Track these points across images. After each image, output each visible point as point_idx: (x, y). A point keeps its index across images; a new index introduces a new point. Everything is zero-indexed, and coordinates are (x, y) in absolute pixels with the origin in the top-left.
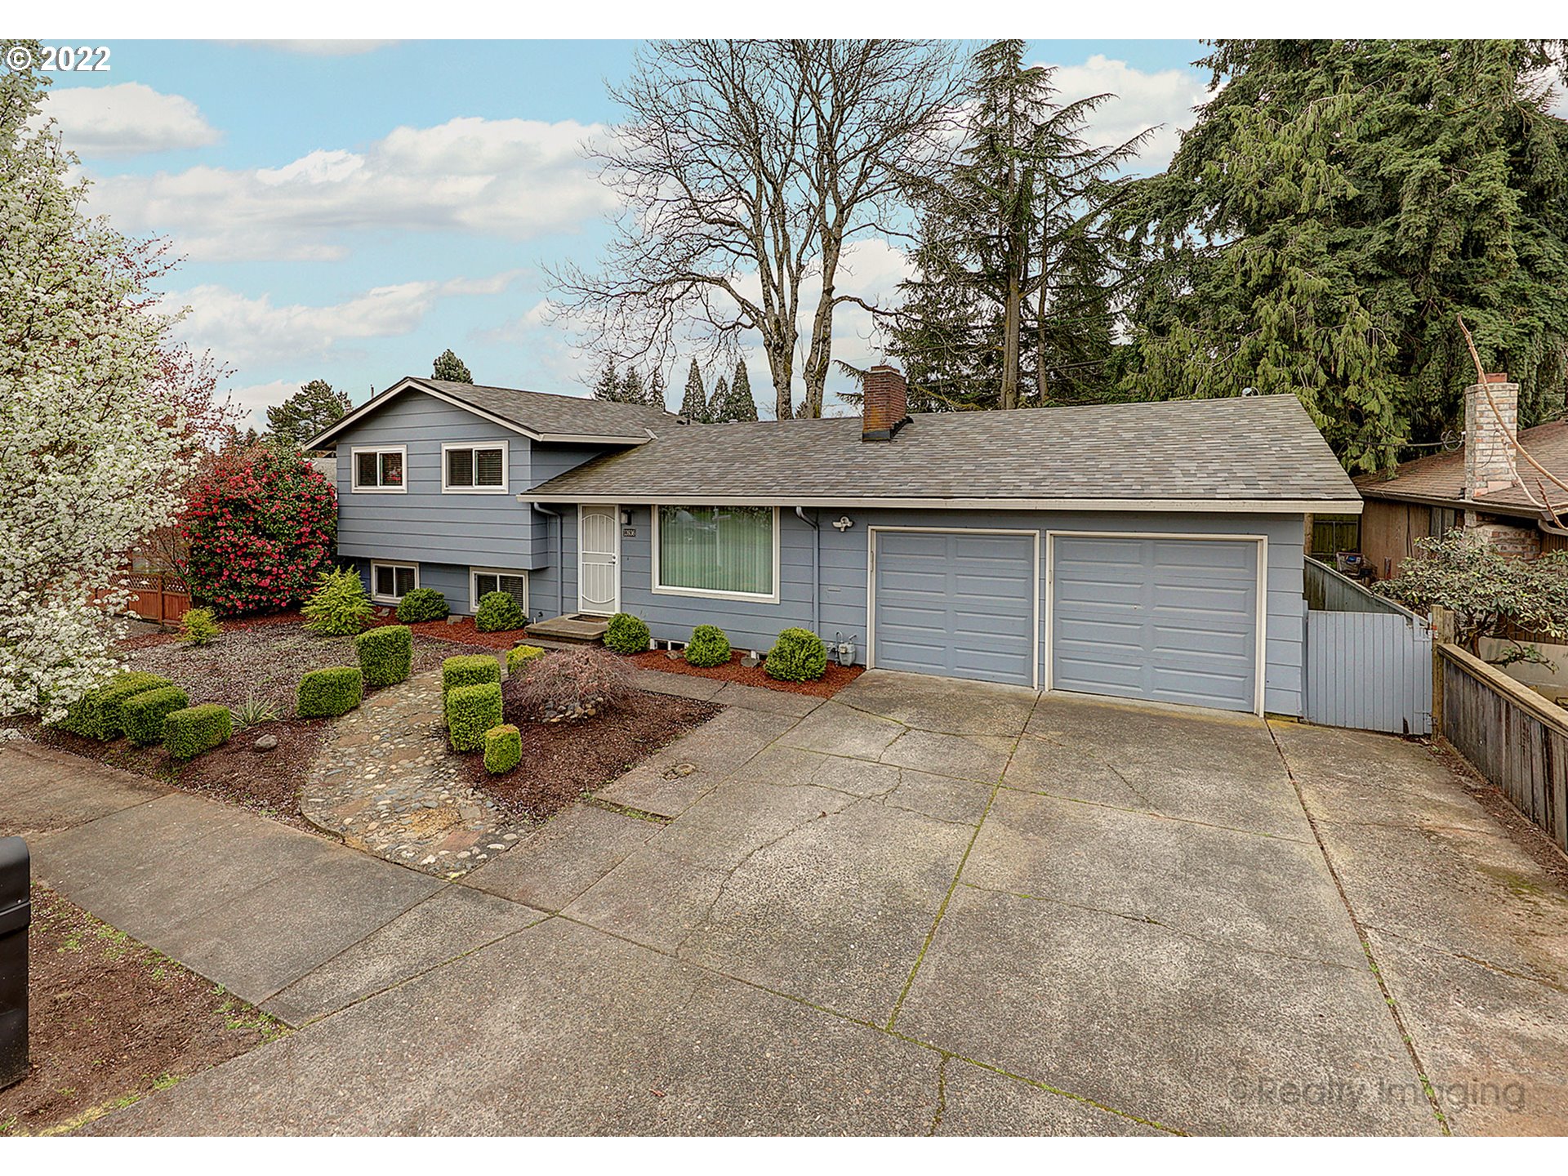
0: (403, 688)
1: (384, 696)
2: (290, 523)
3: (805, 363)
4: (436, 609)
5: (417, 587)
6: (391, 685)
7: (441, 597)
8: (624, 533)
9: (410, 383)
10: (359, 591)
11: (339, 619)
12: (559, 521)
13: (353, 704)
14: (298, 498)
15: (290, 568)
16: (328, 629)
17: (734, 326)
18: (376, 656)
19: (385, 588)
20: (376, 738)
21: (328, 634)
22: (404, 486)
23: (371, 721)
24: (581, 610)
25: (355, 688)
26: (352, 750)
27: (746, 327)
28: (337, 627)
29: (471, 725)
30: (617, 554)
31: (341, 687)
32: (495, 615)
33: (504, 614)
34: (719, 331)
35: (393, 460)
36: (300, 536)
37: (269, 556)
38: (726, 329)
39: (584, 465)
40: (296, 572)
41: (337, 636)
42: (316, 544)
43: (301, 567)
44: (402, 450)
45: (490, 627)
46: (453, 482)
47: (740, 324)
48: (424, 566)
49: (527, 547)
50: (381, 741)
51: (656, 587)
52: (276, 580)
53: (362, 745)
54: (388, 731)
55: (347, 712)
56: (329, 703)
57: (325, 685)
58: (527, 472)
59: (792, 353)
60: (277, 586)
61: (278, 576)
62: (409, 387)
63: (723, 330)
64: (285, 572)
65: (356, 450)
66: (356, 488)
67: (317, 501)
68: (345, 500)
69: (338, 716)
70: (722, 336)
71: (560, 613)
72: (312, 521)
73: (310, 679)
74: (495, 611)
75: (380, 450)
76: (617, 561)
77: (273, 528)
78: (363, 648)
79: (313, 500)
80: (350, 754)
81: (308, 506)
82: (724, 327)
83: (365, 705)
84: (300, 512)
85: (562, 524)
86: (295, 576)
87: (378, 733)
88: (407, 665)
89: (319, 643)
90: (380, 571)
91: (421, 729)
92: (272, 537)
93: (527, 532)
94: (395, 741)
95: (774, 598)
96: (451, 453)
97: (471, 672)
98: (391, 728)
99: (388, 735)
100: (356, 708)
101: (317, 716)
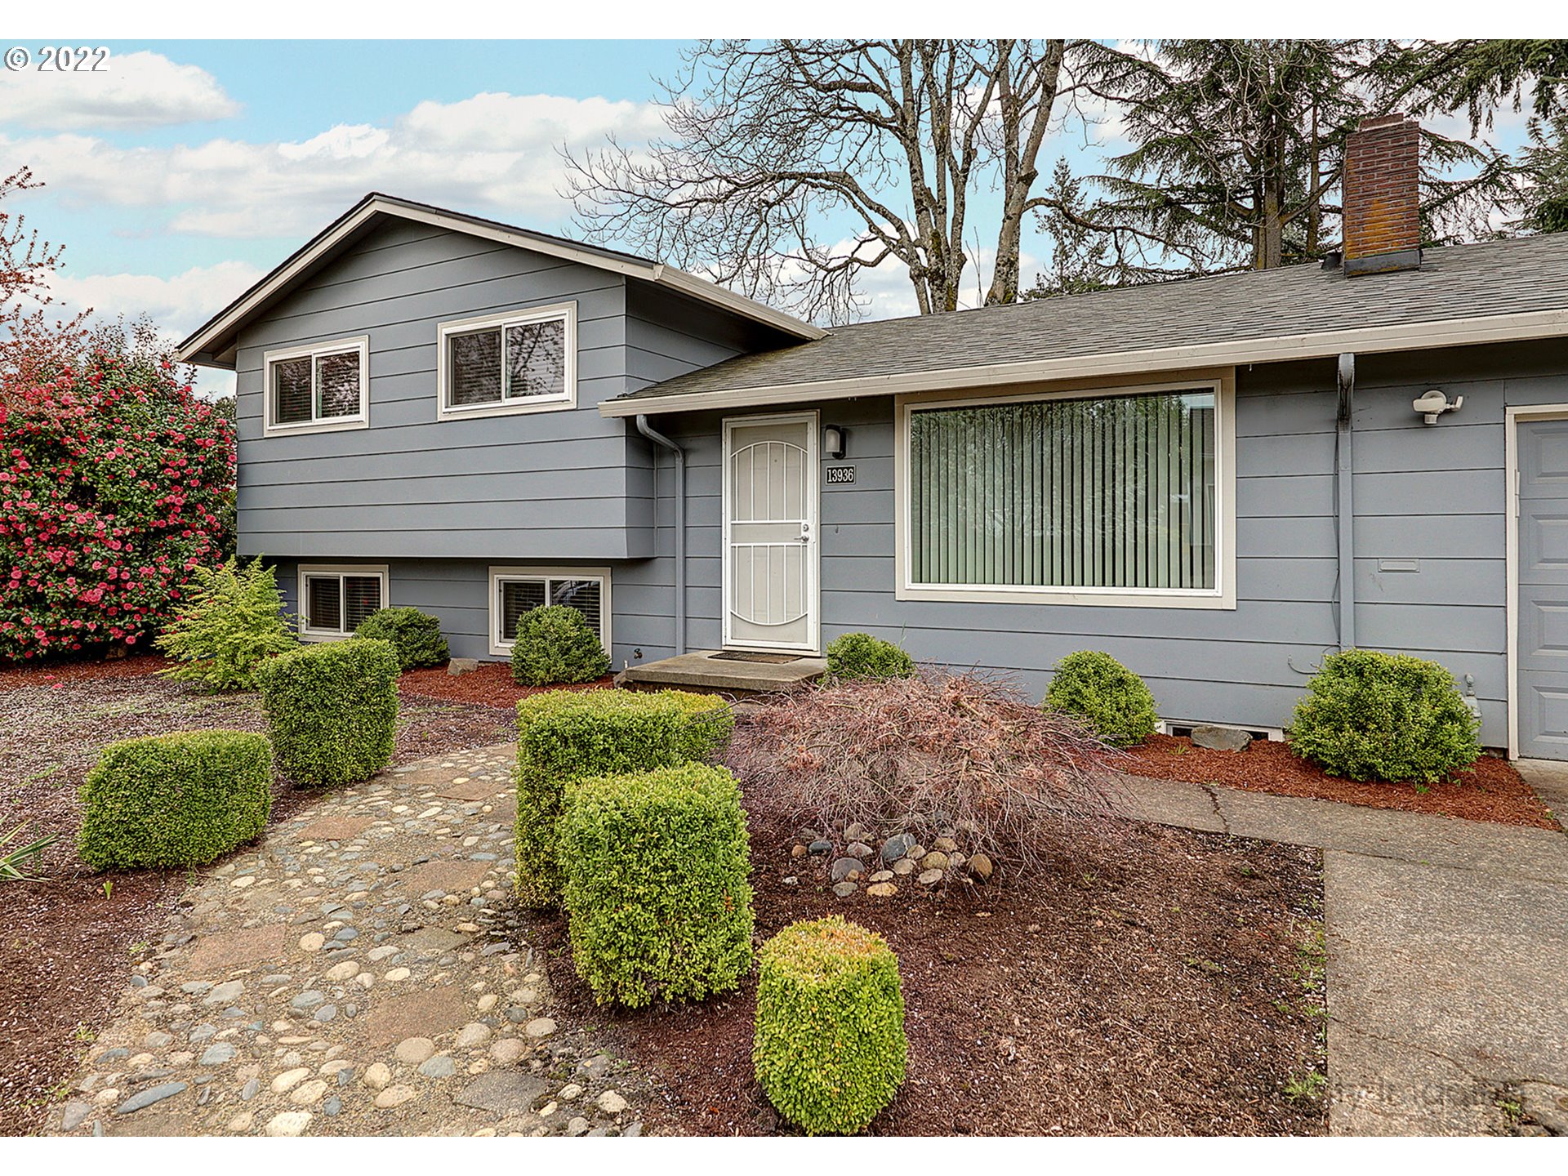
0: (378, 793)
1: (332, 812)
2: (145, 485)
3: (985, 296)
4: (424, 647)
5: (385, 603)
6: (346, 784)
7: (435, 623)
8: (828, 478)
9: (378, 206)
10: (272, 605)
11: (232, 659)
12: (679, 461)
13: (245, 832)
14: (163, 440)
15: (145, 570)
16: (209, 677)
17: (846, 265)
18: (309, 707)
19: (323, 616)
20: (312, 941)
21: (210, 690)
22: (363, 415)
23: (296, 883)
24: (729, 641)
25: (251, 788)
26: (229, 991)
27: (866, 264)
28: (227, 674)
29: (660, 912)
30: (812, 520)
31: (209, 782)
32: (554, 650)
33: (569, 649)
34: (821, 273)
35: (341, 367)
36: (163, 511)
37: (102, 541)
38: (834, 270)
39: (715, 368)
40: (152, 576)
41: (228, 692)
42: (194, 530)
43: (165, 570)
44: (361, 345)
45: (542, 674)
46: (458, 395)
47: (858, 260)
48: (400, 565)
49: (617, 513)
50: (331, 953)
51: (905, 585)
52: (116, 592)
53: (264, 968)
54: (346, 915)
55: (223, 858)
56: (176, 826)
57: (163, 775)
58: (617, 361)
59: (957, 286)
60: (119, 604)
61: (118, 585)
62: (378, 213)
63: (830, 271)
64: (134, 578)
65: (271, 356)
66: (270, 428)
67: (198, 448)
68: (253, 452)
69: (200, 866)
70: (827, 281)
71: (680, 648)
72: (189, 486)
73: (120, 758)
74: (552, 643)
75: (316, 351)
76: (813, 535)
77: (108, 491)
78: (277, 690)
79: (191, 446)
80: (222, 1007)
81: (181, 456)
82: (830, 266)
83: (279, 837)
84: (165, 466)
85: (685, 468)
86: (151, 586)
87: (316, 922)
88: (385, 735)
89: (188, 705)
90: (316, 585)
91: (445, 913)
92: (108, 508)
93: (617, 482)
94: (376, 954)
95: (1223, 591)
96: (455, 340)
97: (614, 732)
98: (357, 908)
99: (348, 933)
100: (253, 843)
101: (139, 868)
